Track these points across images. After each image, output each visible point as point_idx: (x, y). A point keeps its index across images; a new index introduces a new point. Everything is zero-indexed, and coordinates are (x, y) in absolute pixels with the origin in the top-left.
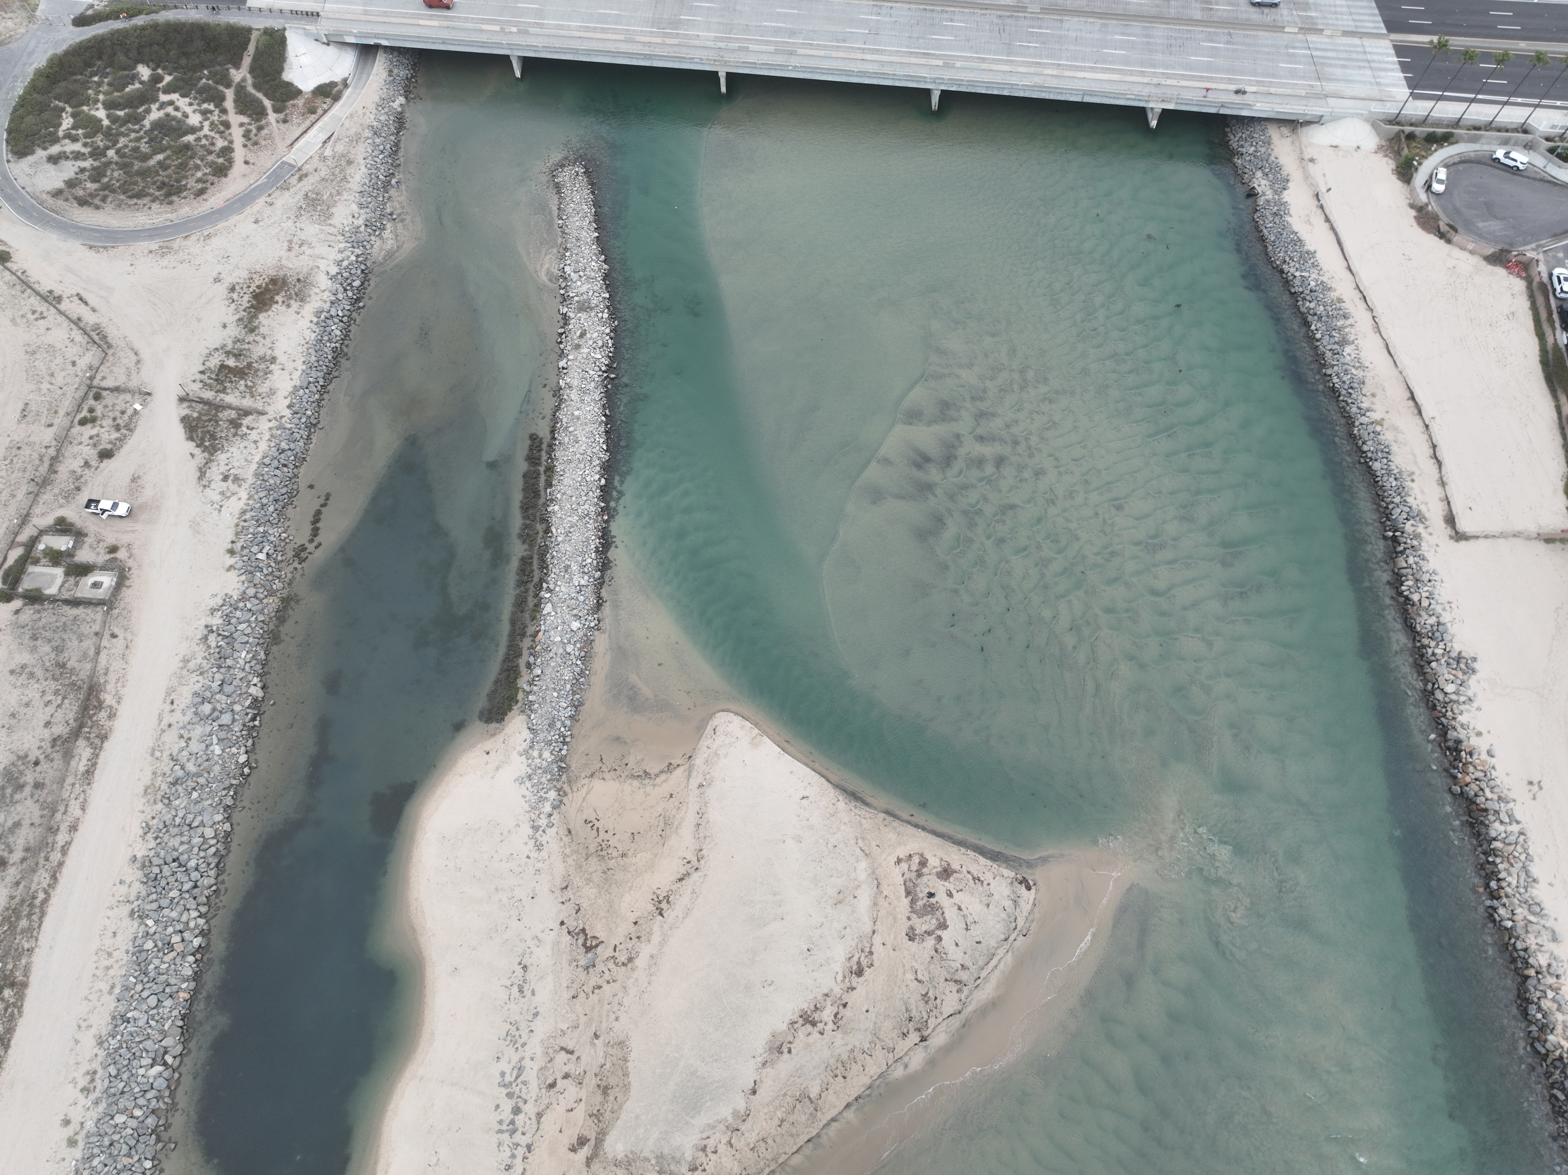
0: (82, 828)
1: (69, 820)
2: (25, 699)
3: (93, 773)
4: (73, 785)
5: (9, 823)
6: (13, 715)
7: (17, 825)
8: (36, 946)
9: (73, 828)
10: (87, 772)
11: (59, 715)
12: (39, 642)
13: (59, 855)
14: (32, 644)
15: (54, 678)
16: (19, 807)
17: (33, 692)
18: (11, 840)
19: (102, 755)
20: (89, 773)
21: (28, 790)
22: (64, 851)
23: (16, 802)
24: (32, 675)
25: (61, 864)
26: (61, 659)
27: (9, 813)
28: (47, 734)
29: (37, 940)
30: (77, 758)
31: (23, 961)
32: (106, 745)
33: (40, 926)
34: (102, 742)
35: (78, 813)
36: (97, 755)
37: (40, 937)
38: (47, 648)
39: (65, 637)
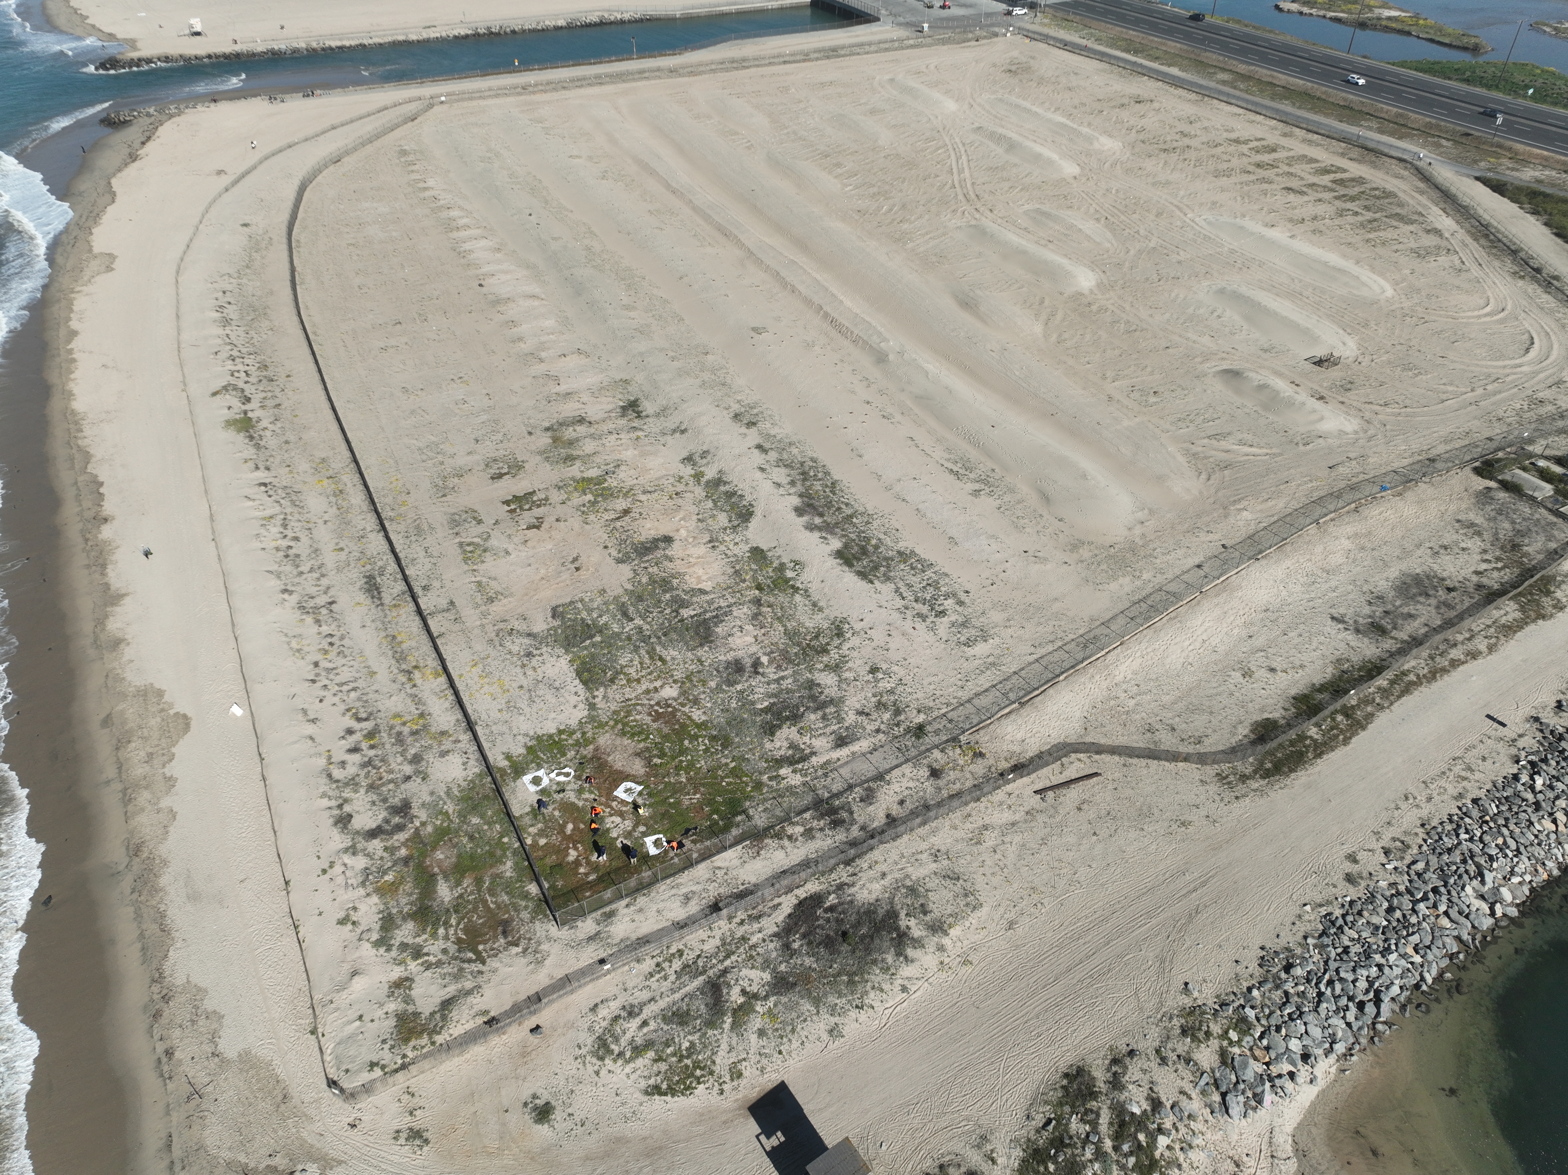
0: (1480, 661)
1: (1470, 646)
2: (1463, 545)
3: (1515, 632)
4: (1489, 626)
5: (1405, 610)
6: (1446, 548)
7: (1410, 616)
8: (1388, 707)
9: (1474, 655)
10: (1510, 628)
11: (1495, 574)
12: (1500, 518)
13: (1447, 663)
14: (1493, 514)
15: (1502, 548)
16: (1419, 607)
17: (1474, 544)
18: (1400, 622)
19: (1532, 627)
20: (1510, 630)
21: (1433, 601)
22: (1455, 664)
23: (1418, 602)
24: (1479, 534)
25: (1444, 671)
26: (1518, 540)
27: (1408, 605)
28: (1475, 578)
29: (1391, 704)
30: (1502, 612)
31: (1369, 709)
32: (1540, 622)
33: (1399, 697)
34: (1537, 618)
35: (1483, 647)
36: (1527, 624)
37: (1396, 705)
38: (1507, 525)
39: (1534, 529)
